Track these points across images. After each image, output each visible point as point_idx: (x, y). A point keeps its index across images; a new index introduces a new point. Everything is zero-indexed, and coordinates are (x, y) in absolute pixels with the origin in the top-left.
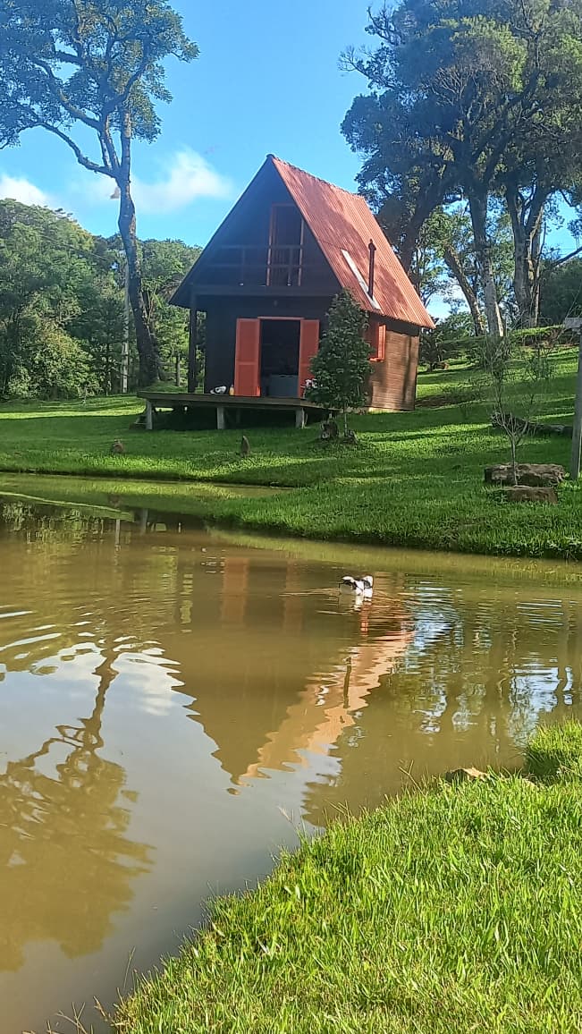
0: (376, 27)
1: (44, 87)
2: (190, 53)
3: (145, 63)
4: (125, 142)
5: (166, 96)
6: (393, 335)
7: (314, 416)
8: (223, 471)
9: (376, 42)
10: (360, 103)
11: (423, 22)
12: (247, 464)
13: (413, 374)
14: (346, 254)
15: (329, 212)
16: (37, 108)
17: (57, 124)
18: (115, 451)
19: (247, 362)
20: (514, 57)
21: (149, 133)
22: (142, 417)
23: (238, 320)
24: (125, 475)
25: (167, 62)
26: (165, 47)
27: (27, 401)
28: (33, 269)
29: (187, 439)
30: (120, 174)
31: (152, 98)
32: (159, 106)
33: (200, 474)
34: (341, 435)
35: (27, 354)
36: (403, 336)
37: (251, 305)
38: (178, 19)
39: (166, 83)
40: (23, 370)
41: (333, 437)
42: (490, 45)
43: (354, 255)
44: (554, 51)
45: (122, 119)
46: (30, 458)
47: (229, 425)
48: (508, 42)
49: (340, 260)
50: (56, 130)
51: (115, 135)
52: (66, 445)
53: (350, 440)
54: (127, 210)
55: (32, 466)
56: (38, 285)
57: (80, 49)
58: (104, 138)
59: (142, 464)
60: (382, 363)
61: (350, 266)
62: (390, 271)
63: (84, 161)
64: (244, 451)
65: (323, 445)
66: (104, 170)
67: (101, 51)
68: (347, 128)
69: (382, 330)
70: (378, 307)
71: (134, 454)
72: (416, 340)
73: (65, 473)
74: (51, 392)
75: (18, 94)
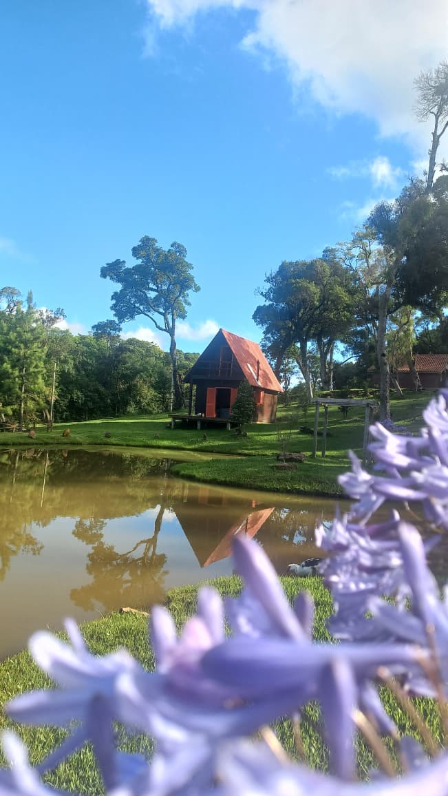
0: (268, 280)
1: (144, 300)
2: (197, 289)
3: (181, 292)
4: (173, 320)
5: (189, 304)
6: (267, 395)
7: (233, 425)
8: (196, 446)
9: (268, 286)
10: (259, 309)
11: (283, 279)
12: (205, 444)
13: (275, 410)
14: (248, 365)
15: (243, 349)
16: (141, 307)
17: (148, 314)
18: (156, 438)
19: (211, 404)
20: (315, 294)
21: (183, 316)
22: (170, 423)
23: (208, 388)
24: (159, 447)
25: (189, 292)
26: (188, 287)
27: (133, 415)
28: (138, 365)
29: (186, 433)
30: (171, 331)
31: (184, 304)
32: (187, 308)
33: (188, 447)
34: (242, 433)
35: (134, 397)
36: (271, 395)
37: (213, 383)
38: (193, 278)
39: (189, 299)
40: (132, 403)
41: (239, 435)
42: (307, 288)
43: (252, 365)
44: (331, 291)
45: (172, 312)
46: (125, 440)
47: (202, 428)
48: (313, 288)
49: (246, 367)
50: (148, 316)
51: (169, 317)
52: (138, 435)
53: (245, 435)
54: (173, 344)
55: (124, 443)
56: (138, 372)
57: (157, 287)
58: (166, 319)
59: (166, 443)
60: (262, 405)
61: (250, 369)
62: (267, 371)
63: (158, 327)
64: (205, 439)
65: (235, 437)
66: (165, 330)
67: (166, 288)
68: (254, 317)
69: (262, 393)
70: (260, 384)
71: (163, 439)
72: (276, 396)
73: (136, 446)
74: (143, 412)
75: (135, 302)
